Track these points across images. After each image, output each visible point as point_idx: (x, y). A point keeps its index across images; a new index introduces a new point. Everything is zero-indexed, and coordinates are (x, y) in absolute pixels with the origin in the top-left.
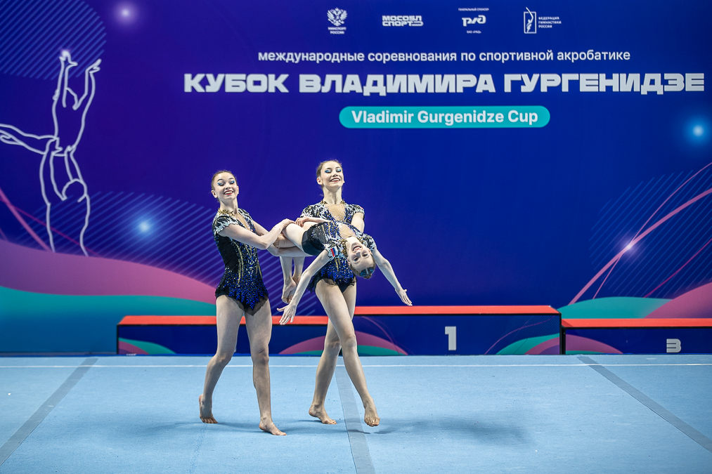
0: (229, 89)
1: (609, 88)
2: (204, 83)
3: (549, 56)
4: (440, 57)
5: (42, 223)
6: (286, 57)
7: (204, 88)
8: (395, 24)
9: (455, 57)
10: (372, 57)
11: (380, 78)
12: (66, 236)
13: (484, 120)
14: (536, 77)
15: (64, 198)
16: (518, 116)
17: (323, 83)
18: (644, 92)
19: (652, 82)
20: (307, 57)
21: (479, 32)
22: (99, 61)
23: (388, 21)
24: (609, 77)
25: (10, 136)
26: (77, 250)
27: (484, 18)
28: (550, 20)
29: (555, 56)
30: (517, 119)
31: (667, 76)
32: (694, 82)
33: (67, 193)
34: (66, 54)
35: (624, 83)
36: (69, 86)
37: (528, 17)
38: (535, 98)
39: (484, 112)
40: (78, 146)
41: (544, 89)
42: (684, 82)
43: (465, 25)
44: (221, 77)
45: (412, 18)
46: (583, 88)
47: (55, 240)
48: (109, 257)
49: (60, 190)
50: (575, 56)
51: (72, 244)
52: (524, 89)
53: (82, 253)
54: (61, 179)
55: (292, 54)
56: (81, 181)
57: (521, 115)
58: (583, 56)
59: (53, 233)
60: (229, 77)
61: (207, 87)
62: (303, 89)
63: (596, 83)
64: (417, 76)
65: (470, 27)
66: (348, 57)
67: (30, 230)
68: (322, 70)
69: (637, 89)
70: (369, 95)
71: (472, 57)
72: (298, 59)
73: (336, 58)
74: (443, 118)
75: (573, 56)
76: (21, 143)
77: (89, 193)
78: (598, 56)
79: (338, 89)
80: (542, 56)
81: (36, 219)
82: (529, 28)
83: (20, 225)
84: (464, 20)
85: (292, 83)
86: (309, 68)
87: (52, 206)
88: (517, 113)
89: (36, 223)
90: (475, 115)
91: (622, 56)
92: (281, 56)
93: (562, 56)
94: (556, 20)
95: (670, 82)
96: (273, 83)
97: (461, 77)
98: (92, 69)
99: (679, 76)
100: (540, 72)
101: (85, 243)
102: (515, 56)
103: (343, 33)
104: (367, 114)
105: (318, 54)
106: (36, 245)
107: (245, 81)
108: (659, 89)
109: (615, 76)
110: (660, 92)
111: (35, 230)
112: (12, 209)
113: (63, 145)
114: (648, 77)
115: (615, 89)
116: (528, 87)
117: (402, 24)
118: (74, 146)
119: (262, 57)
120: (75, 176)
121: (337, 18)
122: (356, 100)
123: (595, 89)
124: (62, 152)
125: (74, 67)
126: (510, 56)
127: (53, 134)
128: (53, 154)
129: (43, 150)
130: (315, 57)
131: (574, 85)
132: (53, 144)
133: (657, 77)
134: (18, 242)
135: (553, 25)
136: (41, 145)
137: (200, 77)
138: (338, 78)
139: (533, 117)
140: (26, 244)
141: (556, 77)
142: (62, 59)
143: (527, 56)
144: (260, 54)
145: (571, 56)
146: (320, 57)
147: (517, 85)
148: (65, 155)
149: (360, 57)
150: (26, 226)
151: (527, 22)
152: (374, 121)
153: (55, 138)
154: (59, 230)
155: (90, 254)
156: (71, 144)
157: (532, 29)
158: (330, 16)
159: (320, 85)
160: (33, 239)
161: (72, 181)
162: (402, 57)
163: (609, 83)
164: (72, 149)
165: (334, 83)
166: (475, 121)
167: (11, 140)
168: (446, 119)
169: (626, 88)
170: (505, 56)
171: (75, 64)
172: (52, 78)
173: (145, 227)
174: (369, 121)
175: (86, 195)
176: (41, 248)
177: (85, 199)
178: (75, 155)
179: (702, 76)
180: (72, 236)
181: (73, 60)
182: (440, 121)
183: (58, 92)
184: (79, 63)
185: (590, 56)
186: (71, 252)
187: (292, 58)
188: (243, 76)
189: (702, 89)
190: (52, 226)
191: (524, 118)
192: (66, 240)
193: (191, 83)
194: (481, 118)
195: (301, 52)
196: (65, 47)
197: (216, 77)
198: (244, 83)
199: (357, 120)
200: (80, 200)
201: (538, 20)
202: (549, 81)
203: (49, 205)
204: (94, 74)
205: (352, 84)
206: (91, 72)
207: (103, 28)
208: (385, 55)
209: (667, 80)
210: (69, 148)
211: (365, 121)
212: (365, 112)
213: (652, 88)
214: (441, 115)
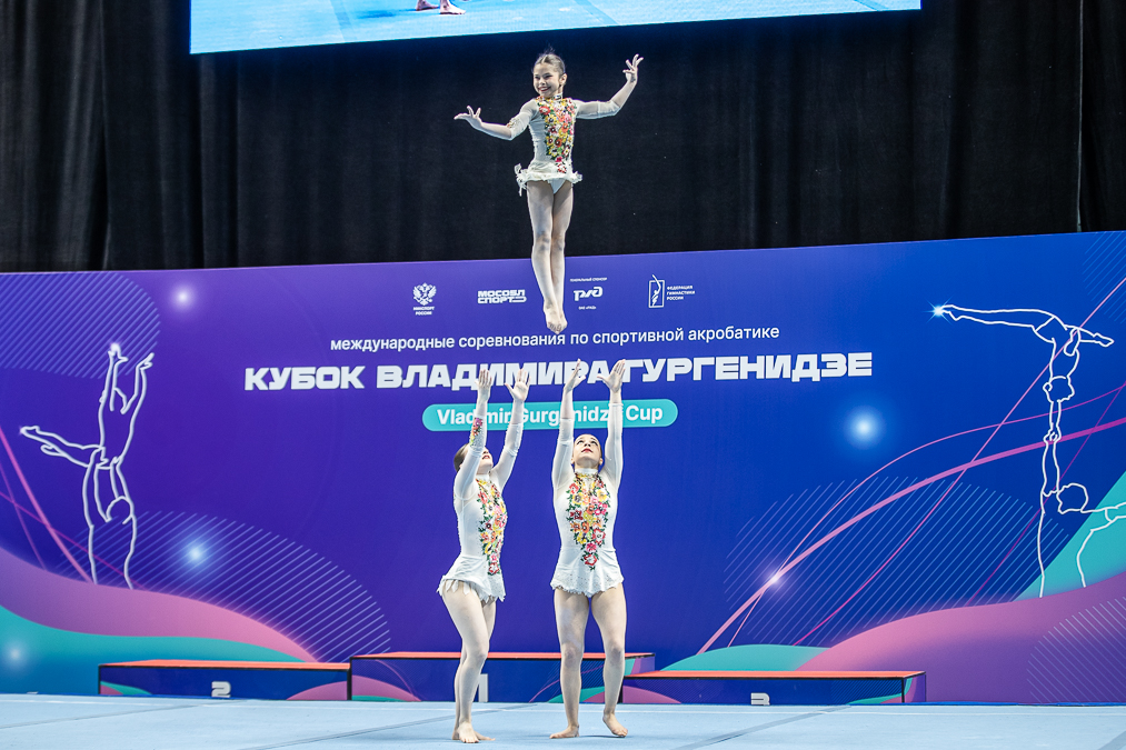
0: (295, 386)
1: (752, 374)
2: (268, 378)
3: (679, 335)
4: (545, 340)
5: (83, 549)
6: (362, 345)
7: (268, 385)
8: (492, 301)
9: (563, 340)
10: (463, 342)
11: (472, 368)
12: (108, 565)
13: (596, 419)
14: (661, 362)
15: (108, 519)
16: (639, 413)
17: (404, 377)
18: (796, 379)
19: (806, 366)
20: (387, 344)
21: (594, 308)
22: (151, 355)
23: (485, 297)
24: (752, 360)
25: (52, 446)
26: (120, 582)
27: (601, 289)
28: (681, 290)
29: (686, 335)
30: (637, 416)
31: (825, 358)
32: (858, 364)
33: (112, 513)
34: (115, 348)
35: (771, 367)
36: (118, 386)
37: (655, 287)
38: (660, 390)
39: (597, 408)
40: (125, 457)
41: (671, 378)
42: (847, 364)
43: (577, 299)
44: (287, 371)
45: (513, 292)
46: (720, 376)
47: (97, 569)
48: (156, 590)
49: (104, 510)
50: (711, 335)
51: (116, 574)
52: (646, 378)
53: (126, 585)
54: (106, 496)
55: (369, 341)
56: (127, 499)
57: (642, 411)
58: (720, 334)
59: (96, 561)
60: (297, 371)
61: (271, 383)
62: (381, 384)
63: (736, 368)
64: (518, 365)
65: (583, 301)
66: (436, 343)
67: (71, 558)
68: (404, 359)
69: (786, 375)
70: (458, 389)
71: (584, 339)
72: (376, 347)
73: (421, 344)
74: (547, 416)
75: (707, 335)
76: (63, 454)
77: (136, 514)
78: (739, 335)
79: (422, 384)
80: (670, 336)
81: (77, 545)
82: (654, 301)
83: (61, 552)
84: (577, 293)
85: (369, 377)
86: (388, 357)
87: (95, 529)
88: (637, 409)
89: (77, 549)
90: (585, 412)
91: (769, 333)
92: (357, 344)
93: (694, 335)
94: (689, 290)
95: (829, 365)
96: (347, 378)
97: (570, 365)
98: (143, 365)
99: (840, 357)
100: (667, 356)
101: (130, 573)
102: (637, 337)
103: (430, 313)
104: (456, 413)
105: (400, 341)
106: (77, 575)
107: (315, 375)
108: (814, 374)
109: (760, 359)
110: (816, 378)
111: (76, 558)
112: (52, 532)
113: (110, 456)
114: (801, 359)
115: (760, 376)
116: (652, 375)
117: (501, 300)
118: (121, 457)
119: (335, 346)
120: (121, 493)
121: (424, 295)
122: (444, 396)
123: (734, 376)
124: (108, 465)
125: (124, 363)
126: (631, 336)
127: (99, 443)
128: (98, 466)
129: (88, 462)
130: (397, 344)
131: (709, 371)
132: (99, 454)
133: (812, 359)
134: (57, 571)
135: (685, 296)
136: (85, 456)
137: (263, 371)
138: (423, 369)
139: (657, 414)
140: (65, 574)
141: (686, 362)
142: (111, 354)
143: (651, 337)
144: (333, 342)
145: (705, 335)
146: (403, 344)
147: (637, 373)
148: (111, 468)
149: (449, 342)
150: (66, 552)
151: (652, 293)
152: (463, 422)
153: (101, 448)
154: (102, 557)
155: (135, 587)
156: (118, 455)
157: (659, 302)
158: (417, 293)
159: (401, 379)
160: (73, 568)
161: (118, 499)
162: (500, 341)
163: (752, 367)
164: (118, 460)
165: (417, 375)
166: (585, 420)
167: (53, 450)
168: (550, 418)
169: (773, 374)
170: (625, 338)
171: (125, 359)
172: (100, 377)
173: (196, 554)
174: (458, 422)
175: (132, 516)
176: (82, 579)
177: (131, 520)
178: (122, 467)
179: (868, 356)
180: (116, 565)
181: (123, 355)
182: (543, 420)
183: (105, 393)
184: (130, 359)
185: (730, 334)
186: (113, 584)
187: (370, 346)
188: (312, 370)
189: (869, 373)
190: (95, 553)
191: (645, 415)
192: (109, 570)
193: (253, 379)
194: (593, 416)
195: (381, 338)
196: (114, 340)
197: (281, 372)
198: (312, 378)
199: (443, 421)
200: (125, 522)
201: (666, 290)
202: (677, 367)
203: (91, 527)
204: (146, 371)
205: (439, 376)
206: (143, 369)
207: (157, 316)
208: (479, 339)
209: (825, 363)
210: (115, 460)
211: (452, 422)
212: (453, 411)
213: (806, 374)
214: (544, 413)
